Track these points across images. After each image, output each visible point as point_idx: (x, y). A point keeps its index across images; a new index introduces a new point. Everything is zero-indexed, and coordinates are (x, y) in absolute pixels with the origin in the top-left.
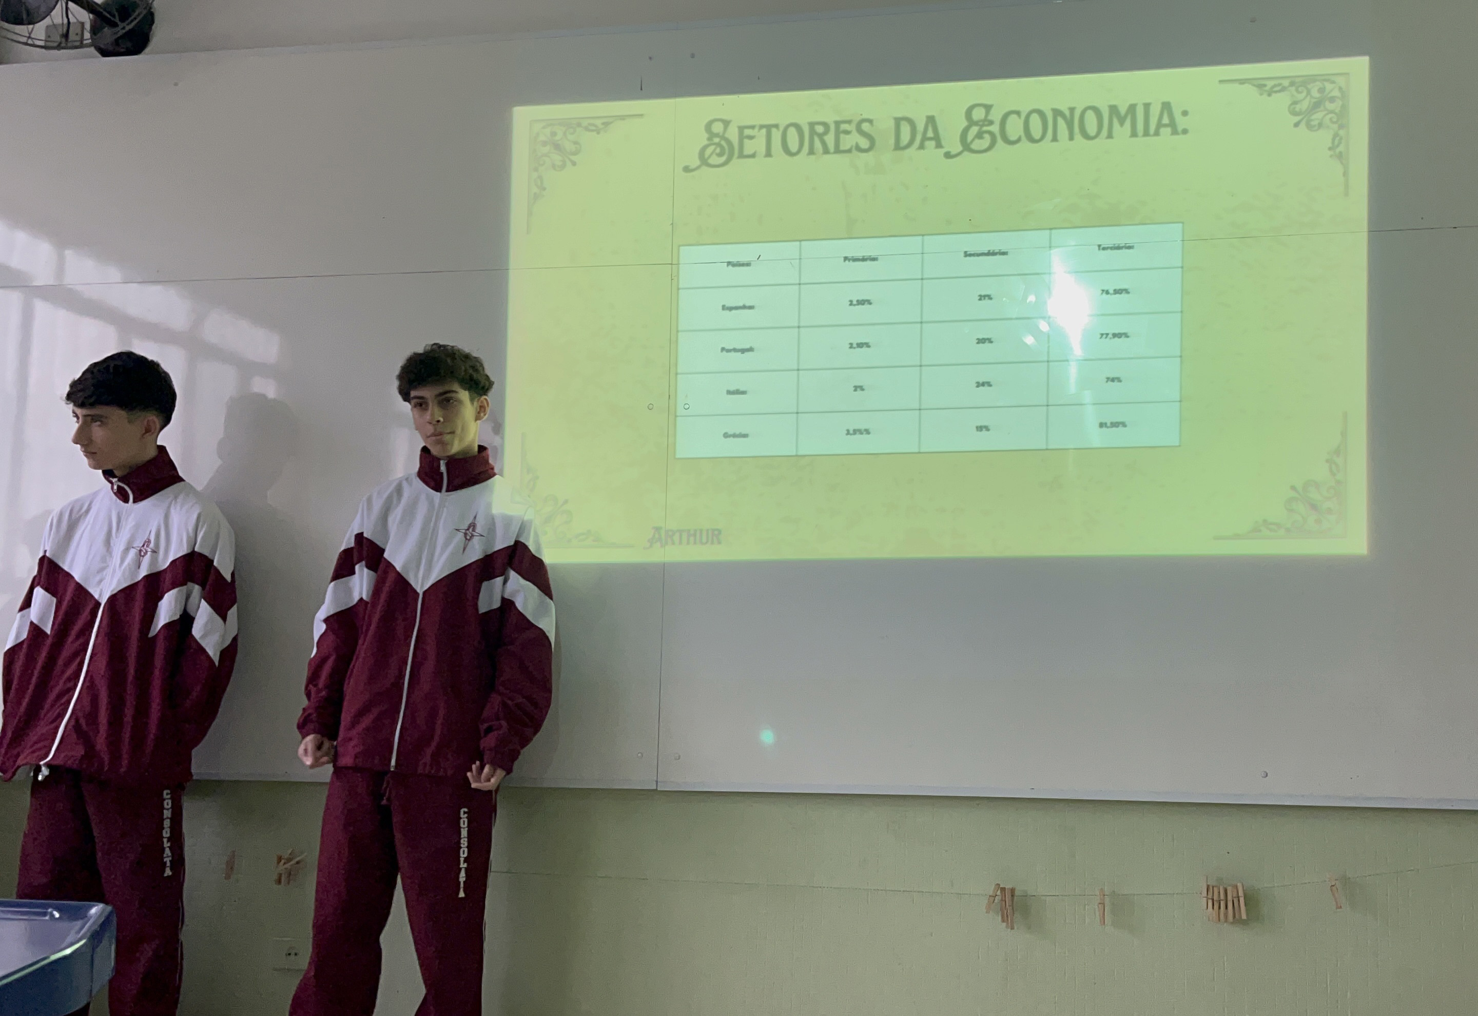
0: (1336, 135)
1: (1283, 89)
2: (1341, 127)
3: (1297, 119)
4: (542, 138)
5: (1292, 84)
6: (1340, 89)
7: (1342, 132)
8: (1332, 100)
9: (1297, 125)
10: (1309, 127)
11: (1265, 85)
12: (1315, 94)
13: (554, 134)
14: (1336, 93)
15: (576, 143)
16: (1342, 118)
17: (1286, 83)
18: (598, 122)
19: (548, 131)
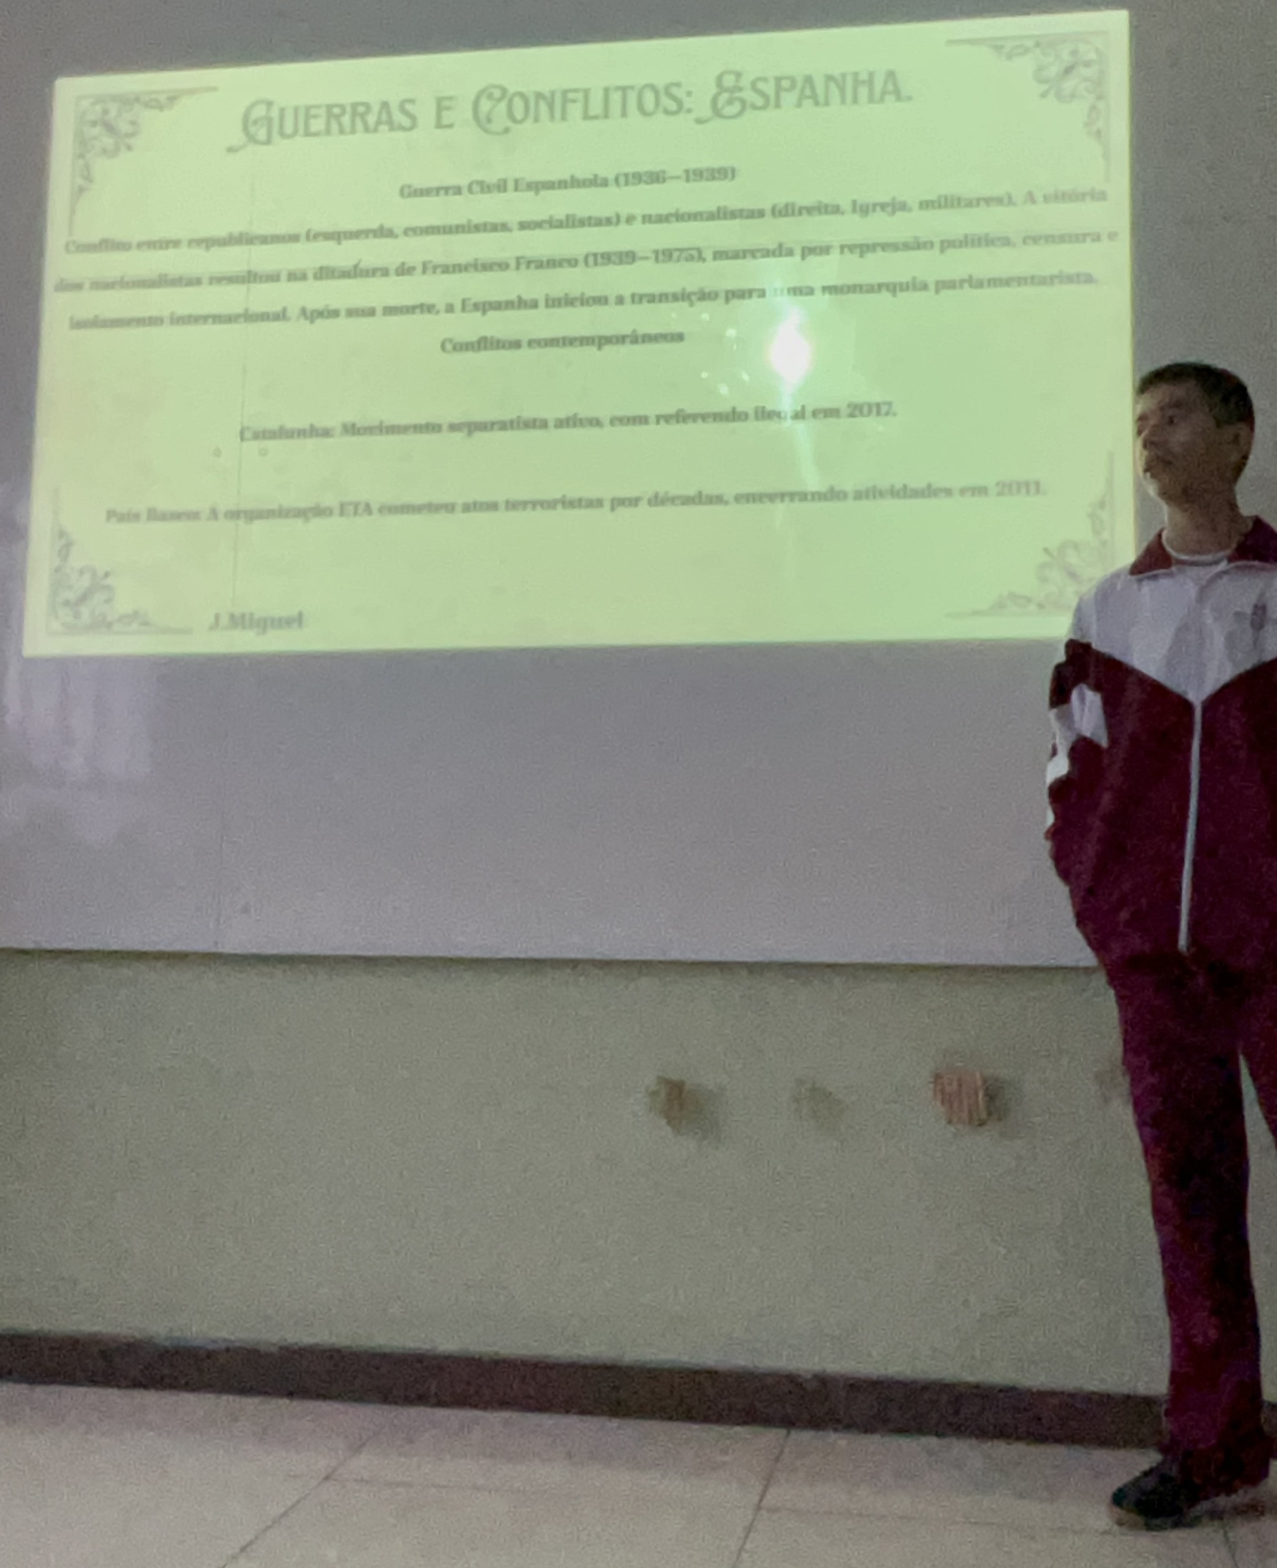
0: (1093, 108)
1: (1027, 51)
2: (1100, 97)
3: (1045, 87)
4: (90, 117)
5: (1038, 45)
6: (1097, 50)
7: (1101, 105)
8: (1087, 64)
9: (1044, 95)
10: (1060, 97)
11: (1002, 47)
12: (1067, 58)
13: (105, 112)
14: (1093, 56)
15: (133, 123)
16: (1098, 85)
17: (1030, 43)
18: (162, 98)
19: (98, 108)
